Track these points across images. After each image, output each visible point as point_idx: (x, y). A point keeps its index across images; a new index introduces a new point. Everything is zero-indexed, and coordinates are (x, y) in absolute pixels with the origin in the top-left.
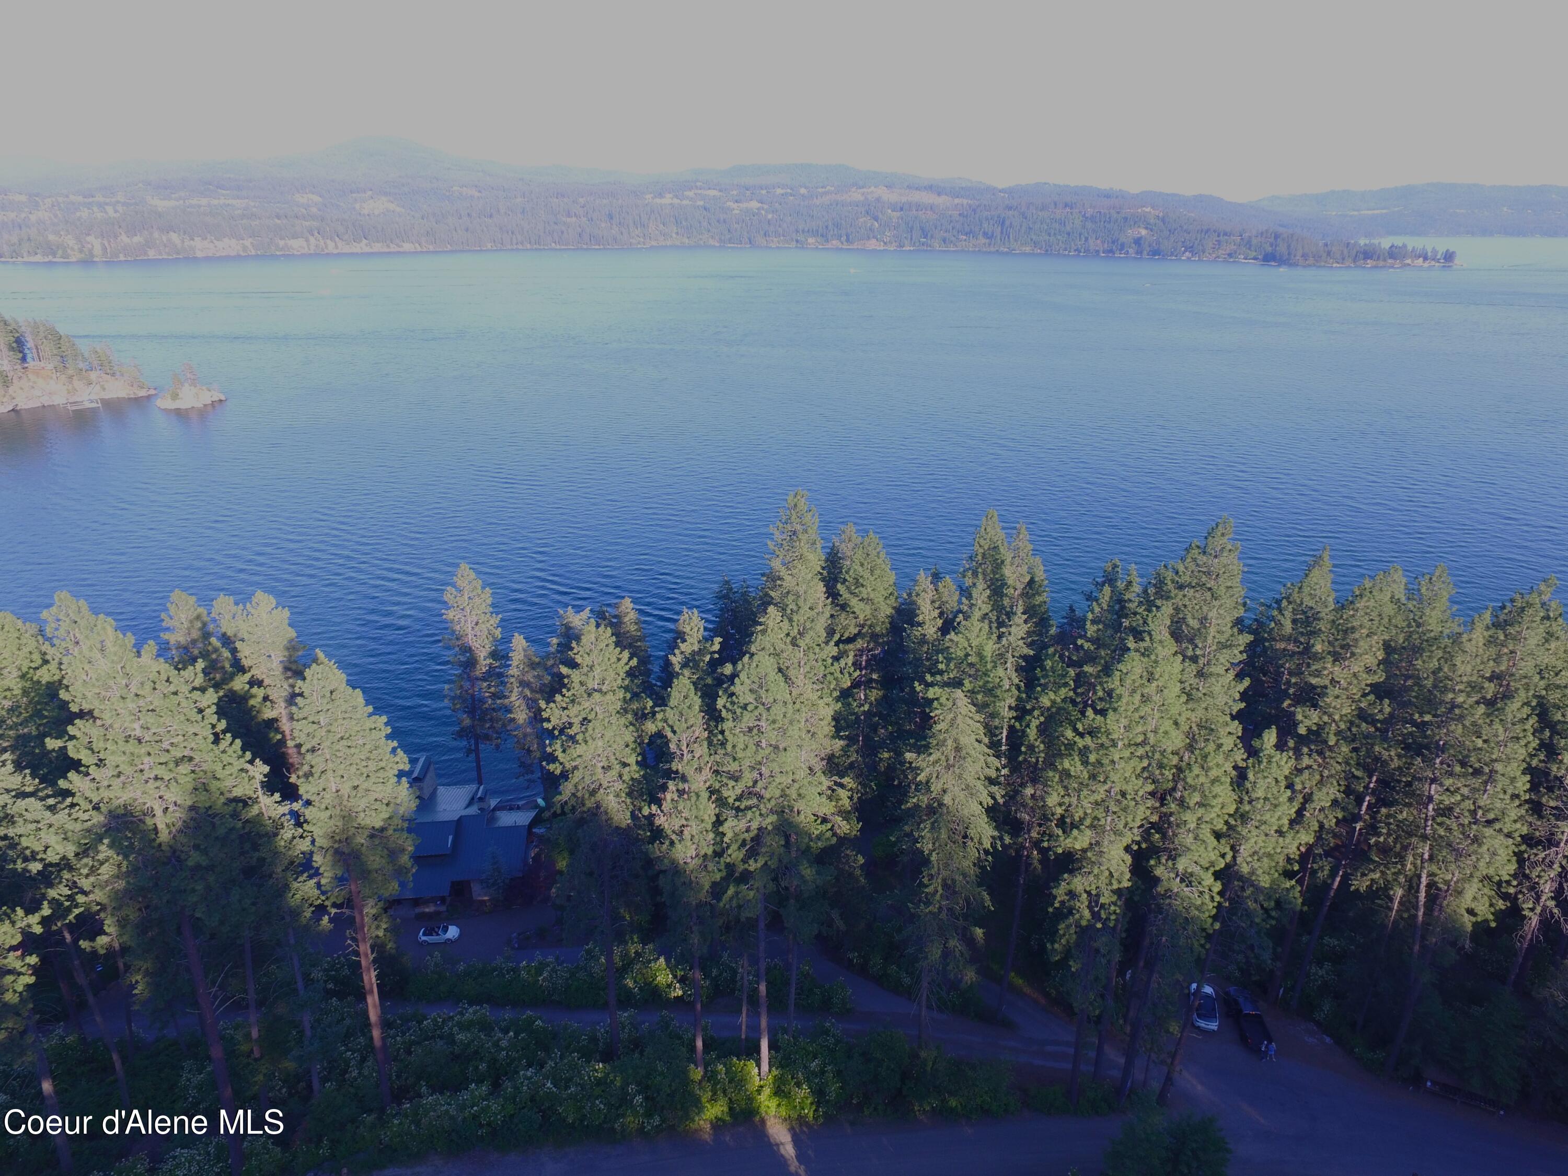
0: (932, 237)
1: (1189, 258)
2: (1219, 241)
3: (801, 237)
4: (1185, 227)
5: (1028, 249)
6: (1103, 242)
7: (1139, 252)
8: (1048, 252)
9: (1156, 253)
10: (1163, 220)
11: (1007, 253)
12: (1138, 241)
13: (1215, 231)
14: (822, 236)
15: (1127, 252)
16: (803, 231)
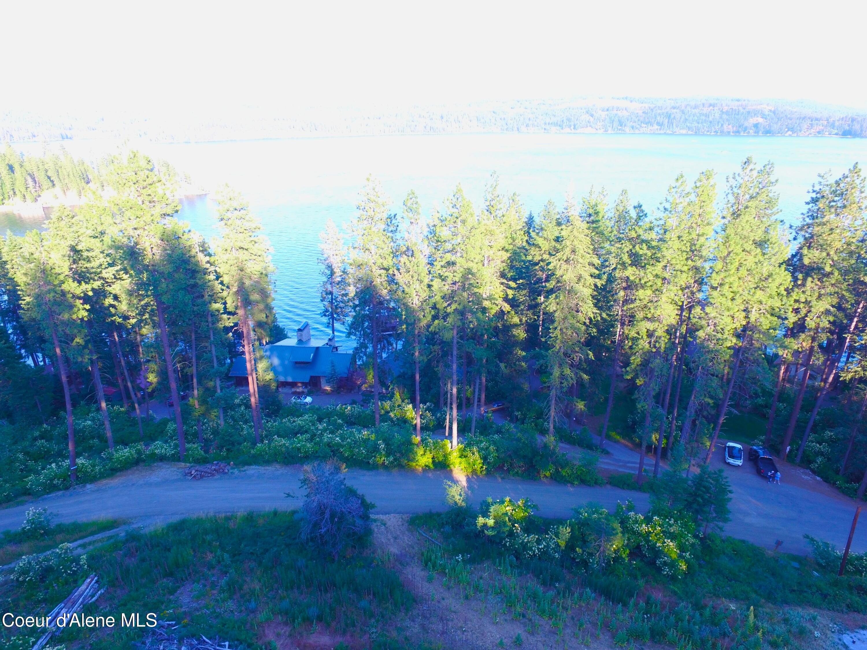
0: (625, 126)
1: (790, 135)
2: (812, 125)
3: (547, 127)
4: (789, 116)
5: (684, 132)
6: (733, 127)
7: (757, 132)
8: (697, 133)
9: (768, 132)
10: (774, 112)
11: (671, 134)
12: (756, 126)
13: (809, 118)
14: (560, 126)
15: (749, 132)
16: (549, 124)
